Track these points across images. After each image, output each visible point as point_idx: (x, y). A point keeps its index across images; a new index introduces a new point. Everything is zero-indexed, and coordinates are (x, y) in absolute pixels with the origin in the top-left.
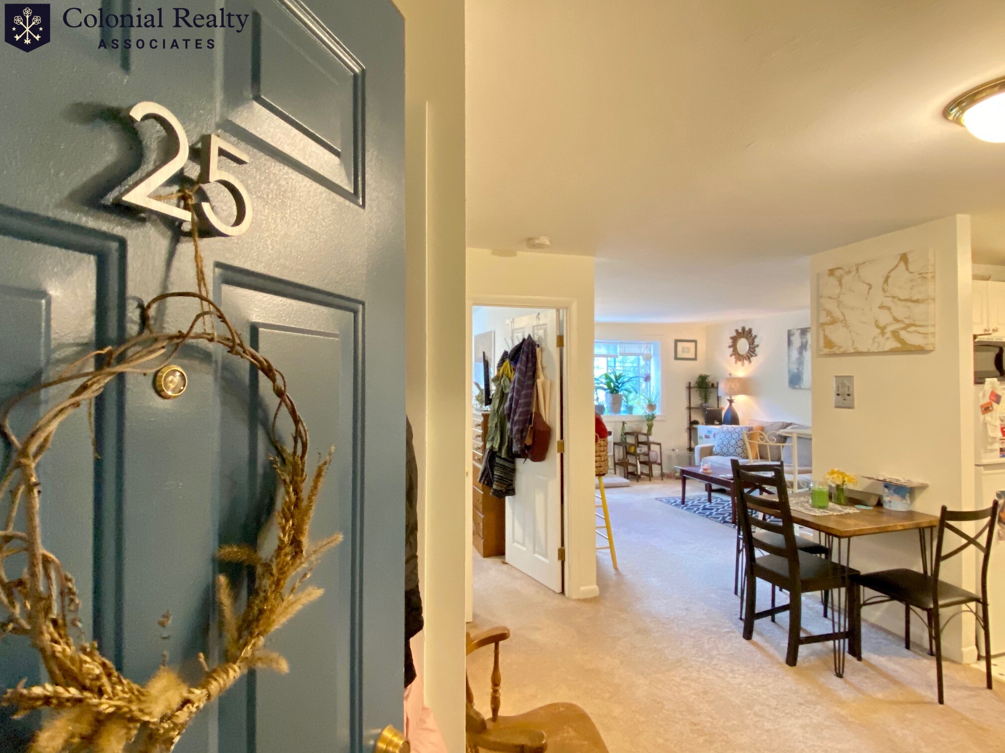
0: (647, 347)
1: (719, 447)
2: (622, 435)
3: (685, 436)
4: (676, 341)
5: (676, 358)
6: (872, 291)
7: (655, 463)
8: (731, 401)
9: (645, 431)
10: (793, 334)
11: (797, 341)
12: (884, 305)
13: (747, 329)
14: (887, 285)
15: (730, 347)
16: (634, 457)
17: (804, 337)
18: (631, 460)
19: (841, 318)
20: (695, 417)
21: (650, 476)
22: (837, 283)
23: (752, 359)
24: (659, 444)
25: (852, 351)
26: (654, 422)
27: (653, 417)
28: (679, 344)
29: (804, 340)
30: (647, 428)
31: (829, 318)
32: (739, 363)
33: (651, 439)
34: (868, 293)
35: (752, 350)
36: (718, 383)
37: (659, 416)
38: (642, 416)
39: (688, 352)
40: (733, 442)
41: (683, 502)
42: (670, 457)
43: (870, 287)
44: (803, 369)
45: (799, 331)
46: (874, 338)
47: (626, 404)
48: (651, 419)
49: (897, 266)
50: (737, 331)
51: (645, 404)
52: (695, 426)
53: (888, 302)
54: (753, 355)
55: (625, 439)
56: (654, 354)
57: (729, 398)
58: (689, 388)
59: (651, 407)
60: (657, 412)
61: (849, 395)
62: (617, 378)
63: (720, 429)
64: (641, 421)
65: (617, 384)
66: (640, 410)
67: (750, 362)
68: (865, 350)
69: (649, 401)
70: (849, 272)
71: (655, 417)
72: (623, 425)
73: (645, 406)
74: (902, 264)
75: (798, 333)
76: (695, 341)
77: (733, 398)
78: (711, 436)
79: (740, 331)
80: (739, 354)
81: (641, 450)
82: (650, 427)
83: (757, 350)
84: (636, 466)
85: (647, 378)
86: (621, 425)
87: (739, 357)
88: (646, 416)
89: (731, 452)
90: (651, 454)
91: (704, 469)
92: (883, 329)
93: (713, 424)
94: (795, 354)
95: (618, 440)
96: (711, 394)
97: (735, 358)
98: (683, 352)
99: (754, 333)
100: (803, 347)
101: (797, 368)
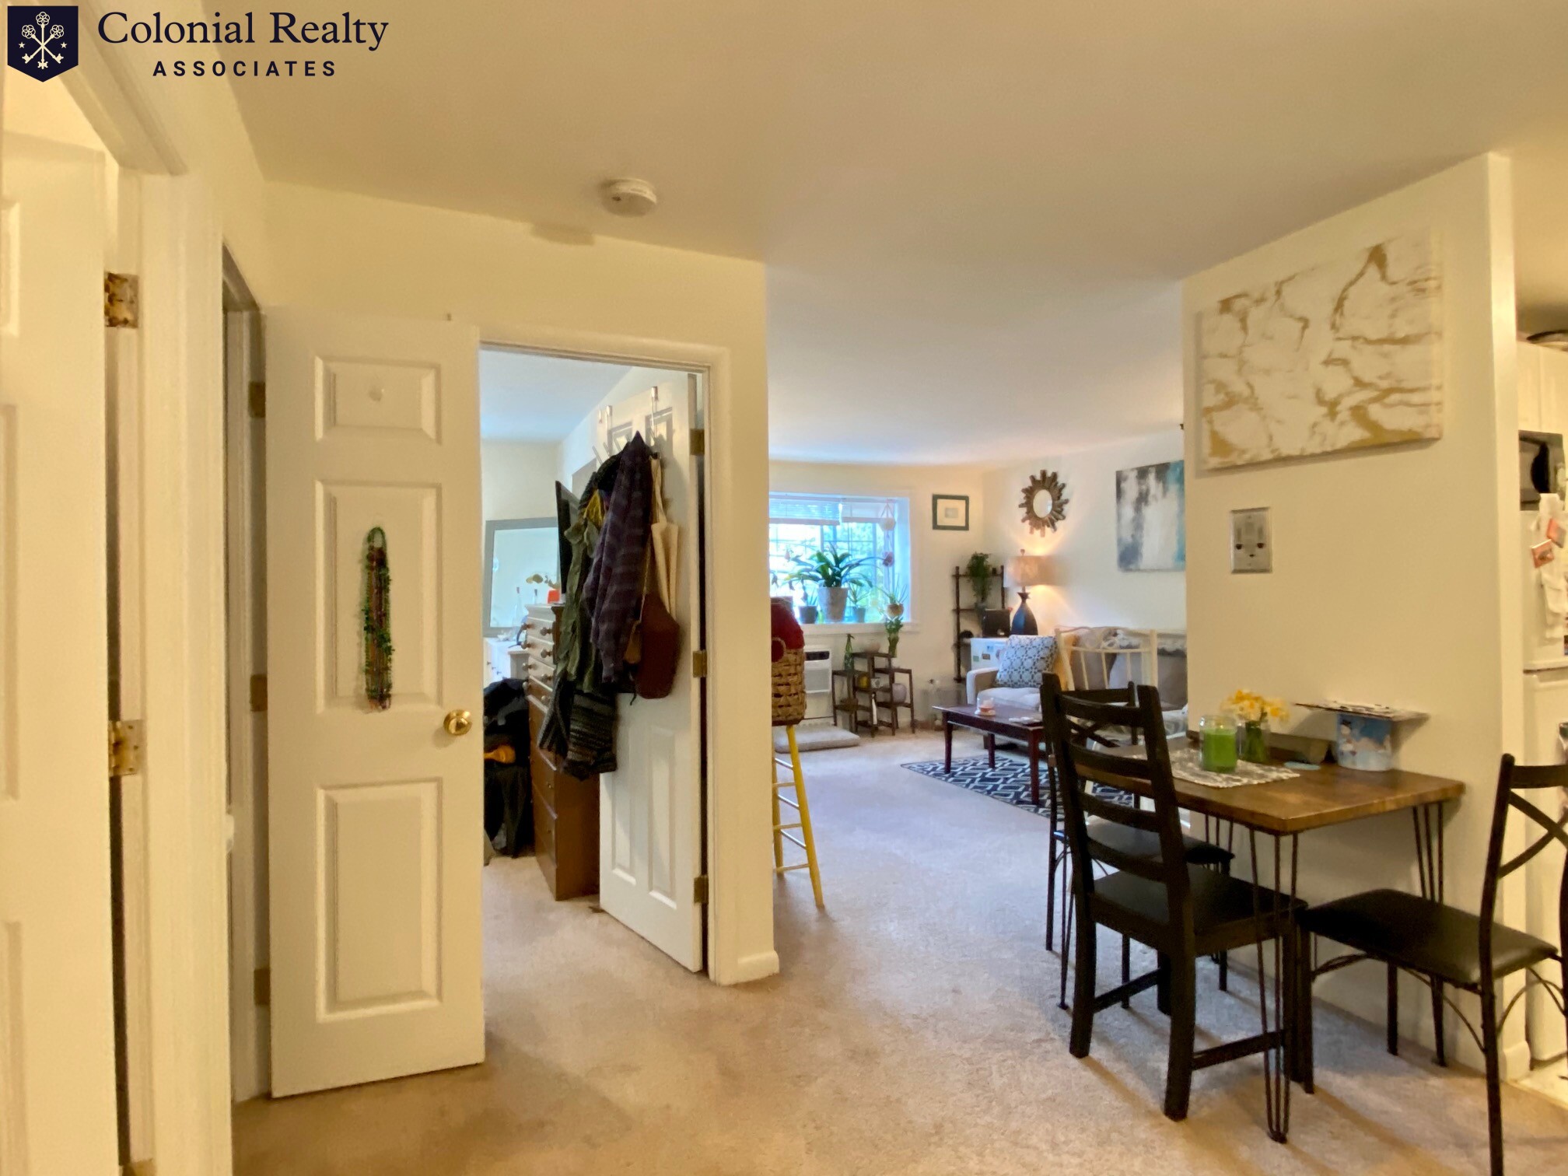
0: (888, 507)
1: (1006, 673)
2: (846, 658)
3: (951, 658)
4: (936, 498)
5: (936, 527)
6: (1307, 331)
7: (902, 704)
8: (1024, 596)
9: (885, 649)
10: (1125, 479)
11: (1131, 489)
12: (1335, 356)
13: (1049, 474)
14: (1342, 314)
15: (1021, 506)
16: (867, 696)
17: (1142, 481)
18: (862, 700)
19: (1246, 392)
20: (966, 625)
21: (893, 728)
22: (1239, 325)
23: (1058, 524)
24: (909, 672)
25: (1267, 455)
26: (900, 635)
27: (898, 626)
28: (940, 502)
30: (888, 644)
31: (1222, 396)
32: (1037, 532)
33: (896, 663)
34: (1302, 336)
35: (1059, 509)
36: (1002, 567)
37: (908, 624)
38: (879, 625)
39: (955, 516)
40: (1029, 663)
41: (948, 768)
42: (925, 693)
43: (1305, 323)
44: (1141, 537)
45: (1136, 472)
46: (1315, 425)
47: (853, 605)
48: (894, 629)
49: (1361, 274)
50: (1033, 478)
51: (884, 603)
52: (966, 640)
53: (1343, 349)
54: (1060, 517)
55: (852, 664)
56: (899, 518)
57: (1021, 591)
58: (957, 576)
59: (896, 608)
60: (905, 618)
61: (1260, 546)
62: (838, 561)
63: (1007, 643)
64: (878, 634)
65: (837, 569)
66: (877, 616)
67: (1055, 529)
68: (1295, 452)
69: (892, 599)
70: (1260, 301)
71: (901, 626)
72: (849, 640)
73: (885, 608)
74: (1373, 271)
75: (1133, 475)
76: (966, 499)
77: (1027, 591)
78: (993, 656)
79: (1038, 477)
80: (1036, 517)
81: (878, 683)
82: (893, 643)
83: (1066, 507)
84: (870, 710)
85: (889, 561)
86: (846, 639)
87: (1034, 520)
88: (886, 624)
89: (1026, 680)
90: (895, 688)
91: (984, 710)
92: (1332, 407)
93: (996, 635)
94: (1128, 512)
95: (840, 667)
96: (991, 587)
97: (1031, 524)
98: (947, 516)
99: (1060, 480)
100: (1142, 499)
101: (1133, 536)
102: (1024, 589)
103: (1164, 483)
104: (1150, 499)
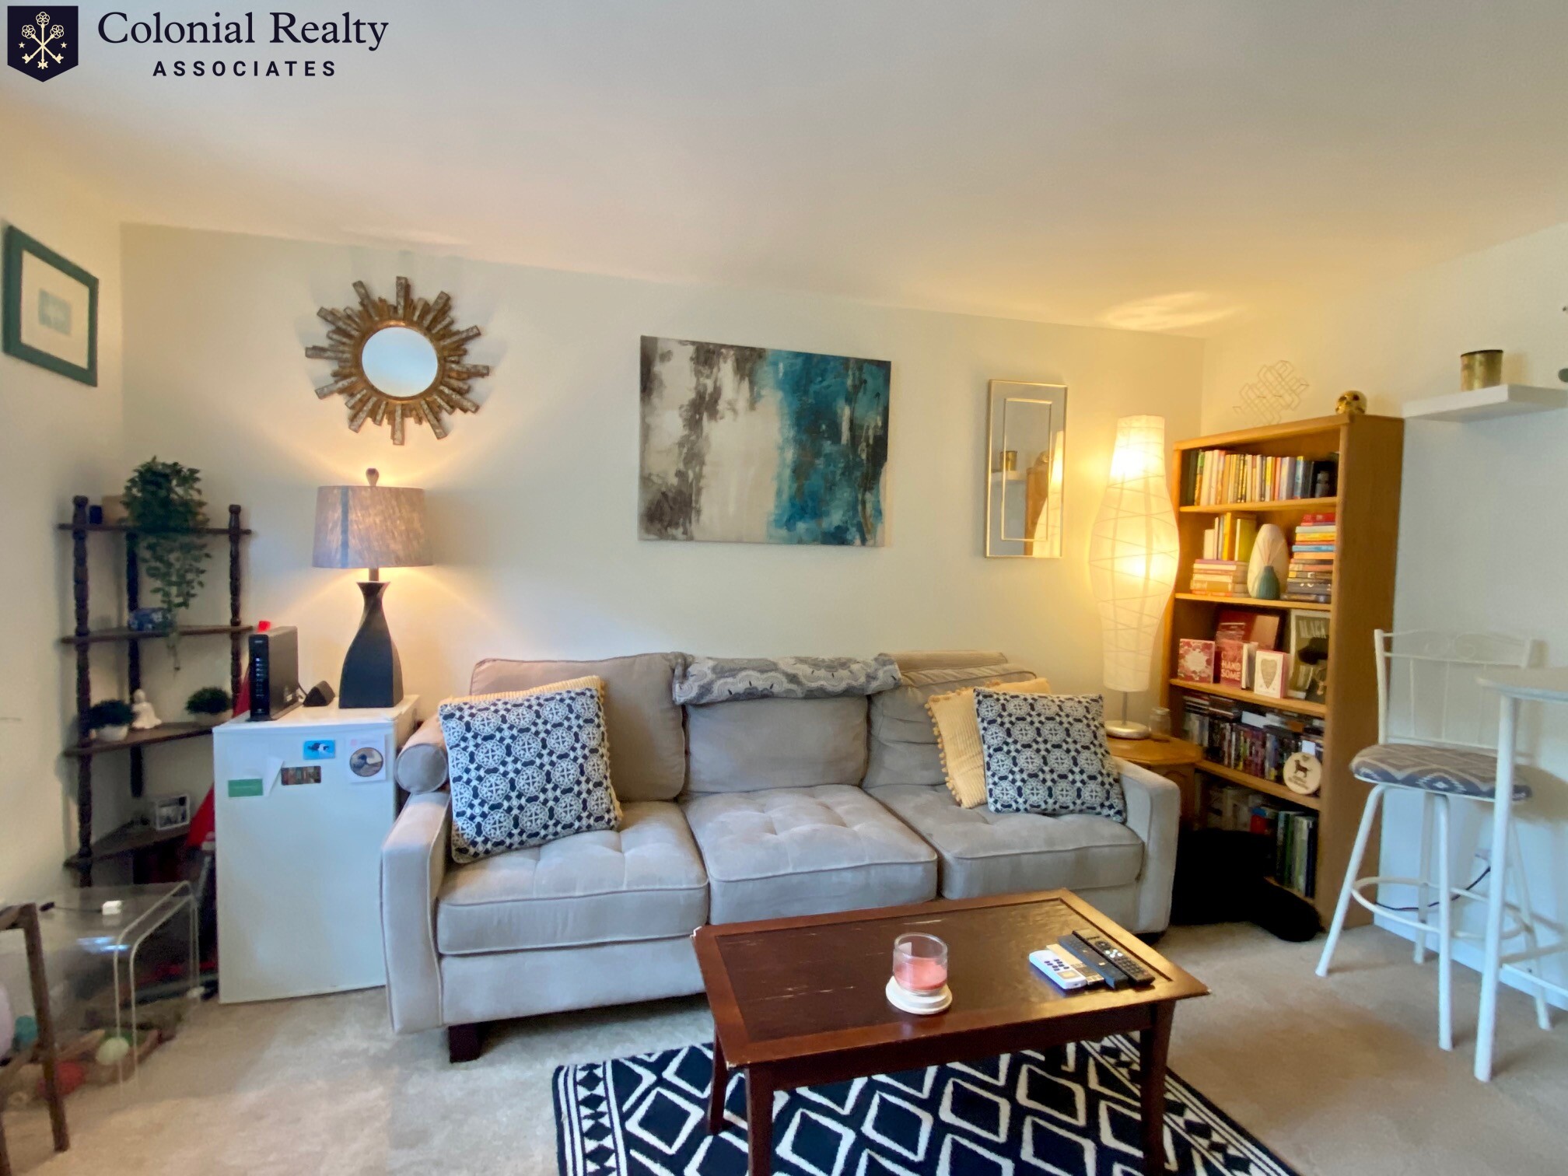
10: (666, 356)
11: (678, 380)
13: (423, 293)
15: (317, 353)
17: (704, 371)
23: (455, 420)
29: (709, 383)
32: (375, 430)
35: (461, 384)
39: (65, 327)
44: (699, 477)
45: (691, 349)
52: (116, 732)
54: (462, 403)
58: (77, 529)
67: (441, 431)
75: (681, 355)
76: (89, 281)
79: (386, 293)
80: (376, 390)
83: (479, 386)
87: (370, 397)
94: (671, 424)
96: (202, 563)
97: (348, 405)
99: (461, 318)
100: (703, 406)
101: (680, 474)
102: (374, 574)
103: (752, 383)
104: (722, 406)
